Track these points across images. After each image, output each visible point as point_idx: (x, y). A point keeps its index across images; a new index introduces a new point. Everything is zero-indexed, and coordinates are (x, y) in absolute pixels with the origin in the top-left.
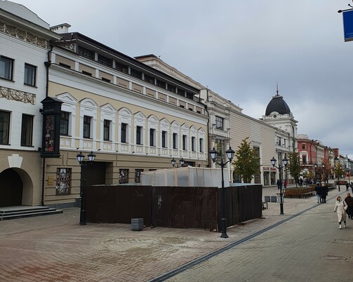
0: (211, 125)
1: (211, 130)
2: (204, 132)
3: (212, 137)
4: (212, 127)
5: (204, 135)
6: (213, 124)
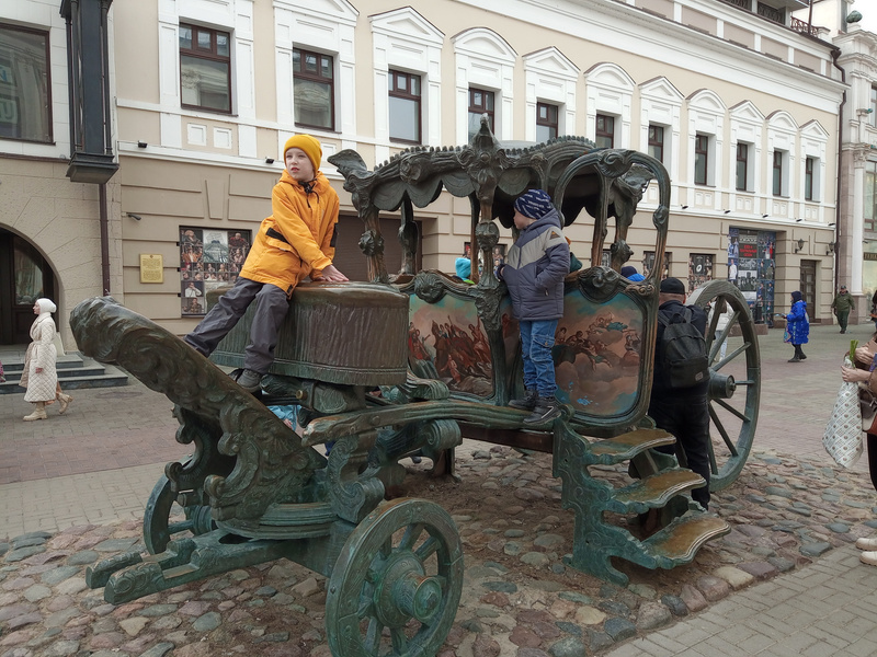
1: (853, 130)
2: (824, 136)
3: (856, 153)
4: (856, 118)
5: (823, 146)
6: (861, 111)
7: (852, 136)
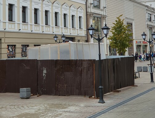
0: (89, 4)
1: (89, 8)
2: (83, 11)
3: (90, 15)
4: (90, 6)
5: (83, 13)
6: (91, 3)
7: (89, 10)
